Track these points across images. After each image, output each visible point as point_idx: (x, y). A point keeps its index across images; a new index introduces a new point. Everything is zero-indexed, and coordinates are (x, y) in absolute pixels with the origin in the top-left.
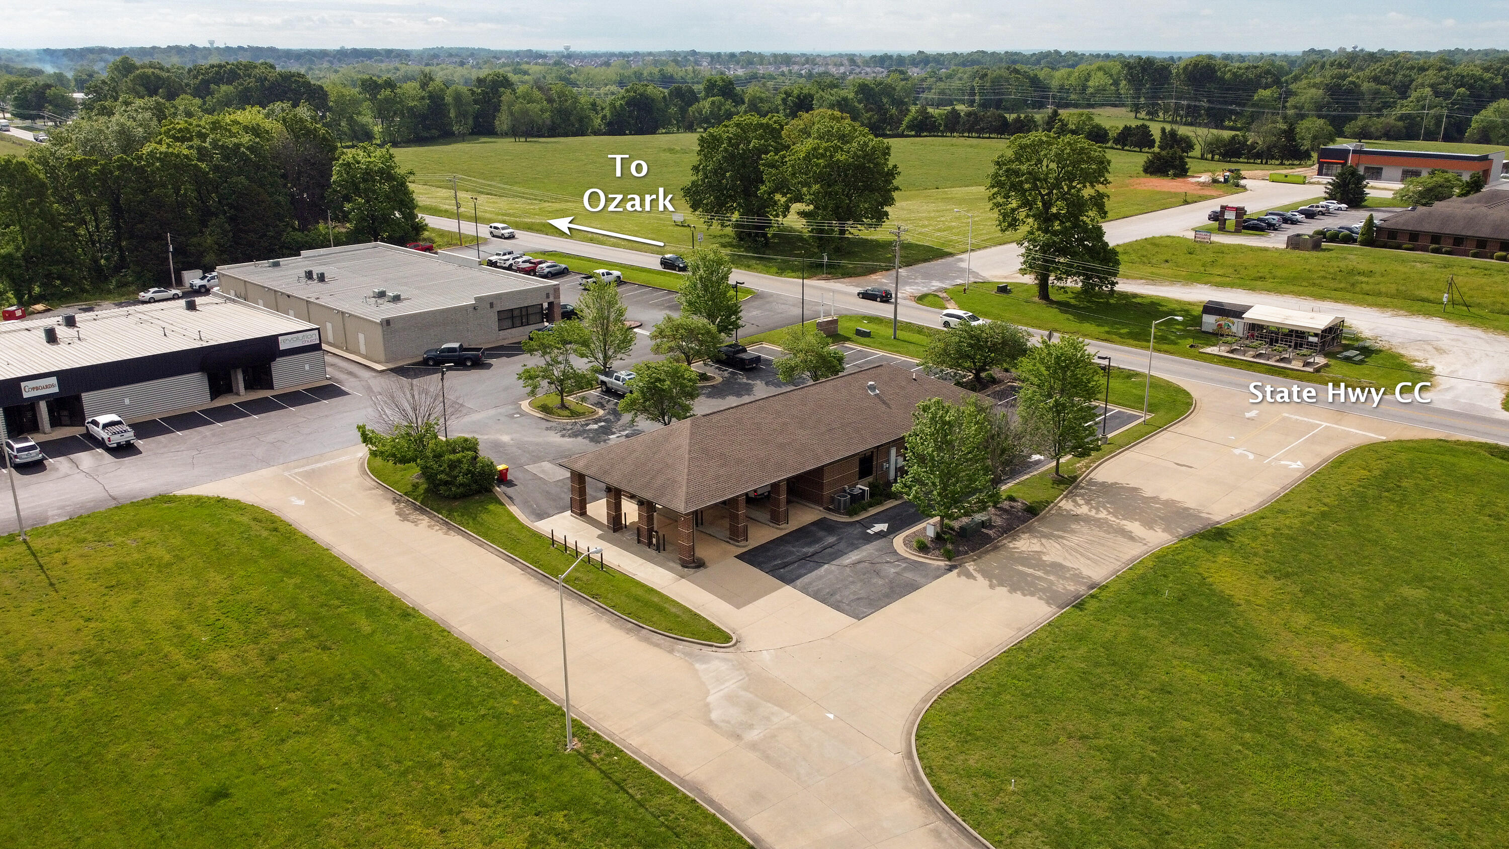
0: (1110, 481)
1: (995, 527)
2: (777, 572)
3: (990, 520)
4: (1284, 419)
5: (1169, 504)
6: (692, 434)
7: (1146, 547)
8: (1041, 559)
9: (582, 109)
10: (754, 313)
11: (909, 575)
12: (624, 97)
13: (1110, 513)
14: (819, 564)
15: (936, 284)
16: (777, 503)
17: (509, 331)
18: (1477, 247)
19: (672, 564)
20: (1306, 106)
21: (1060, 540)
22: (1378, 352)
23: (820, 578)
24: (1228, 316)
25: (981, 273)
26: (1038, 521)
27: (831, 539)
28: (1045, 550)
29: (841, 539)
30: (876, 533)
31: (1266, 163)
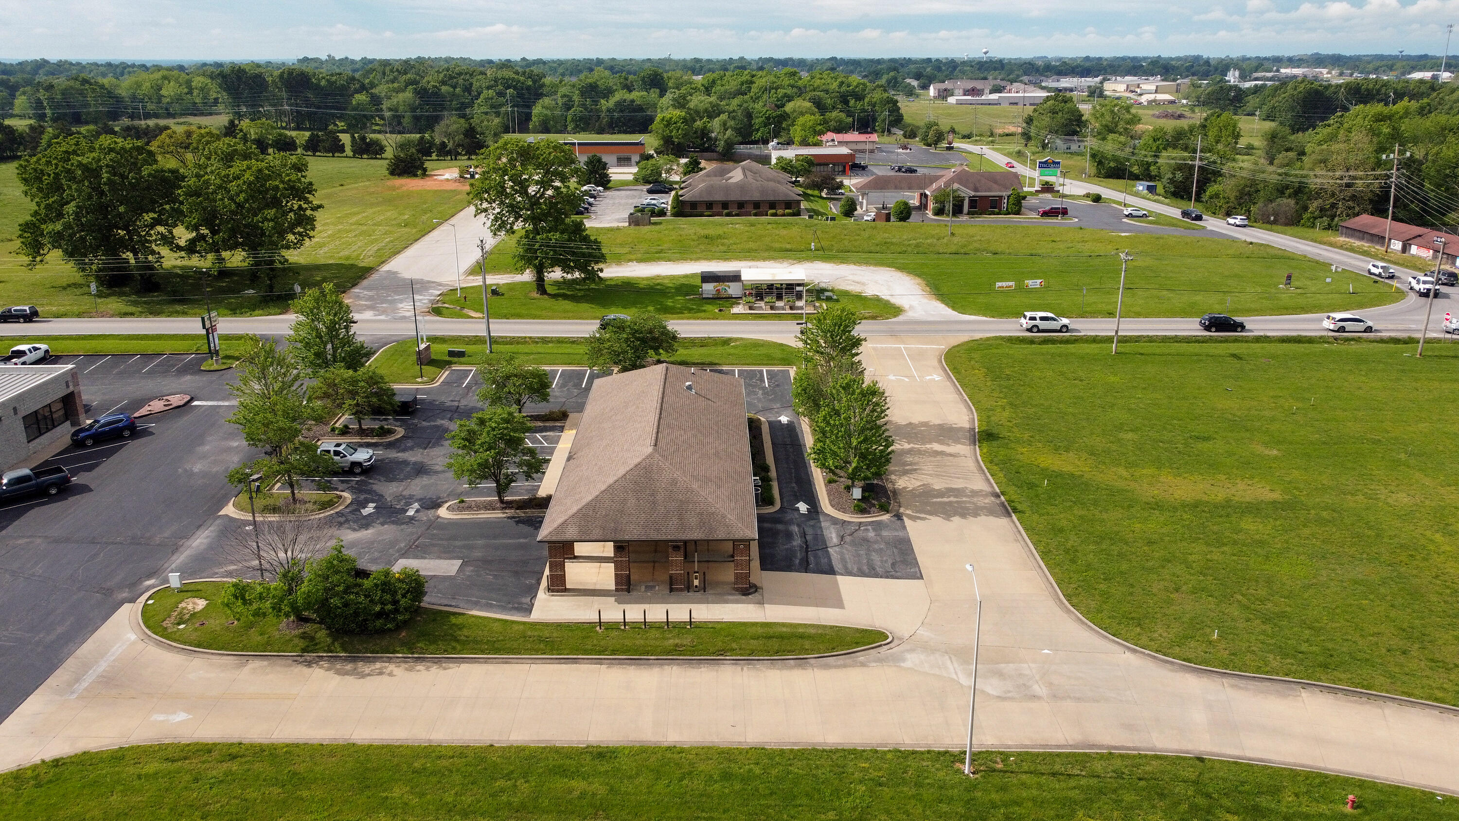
2: (810, 568)
6: (671, 465)
8: (935, 489)
11: (887, 533)
14: (824, 550)
17: (37, 440)
18: (754, 208)
20: (401, 108)
23: (843, 560)
24: (723, 282)
27: (795, 529)
29: (799, 525)
30: (809, 513)
31: (456, 159)
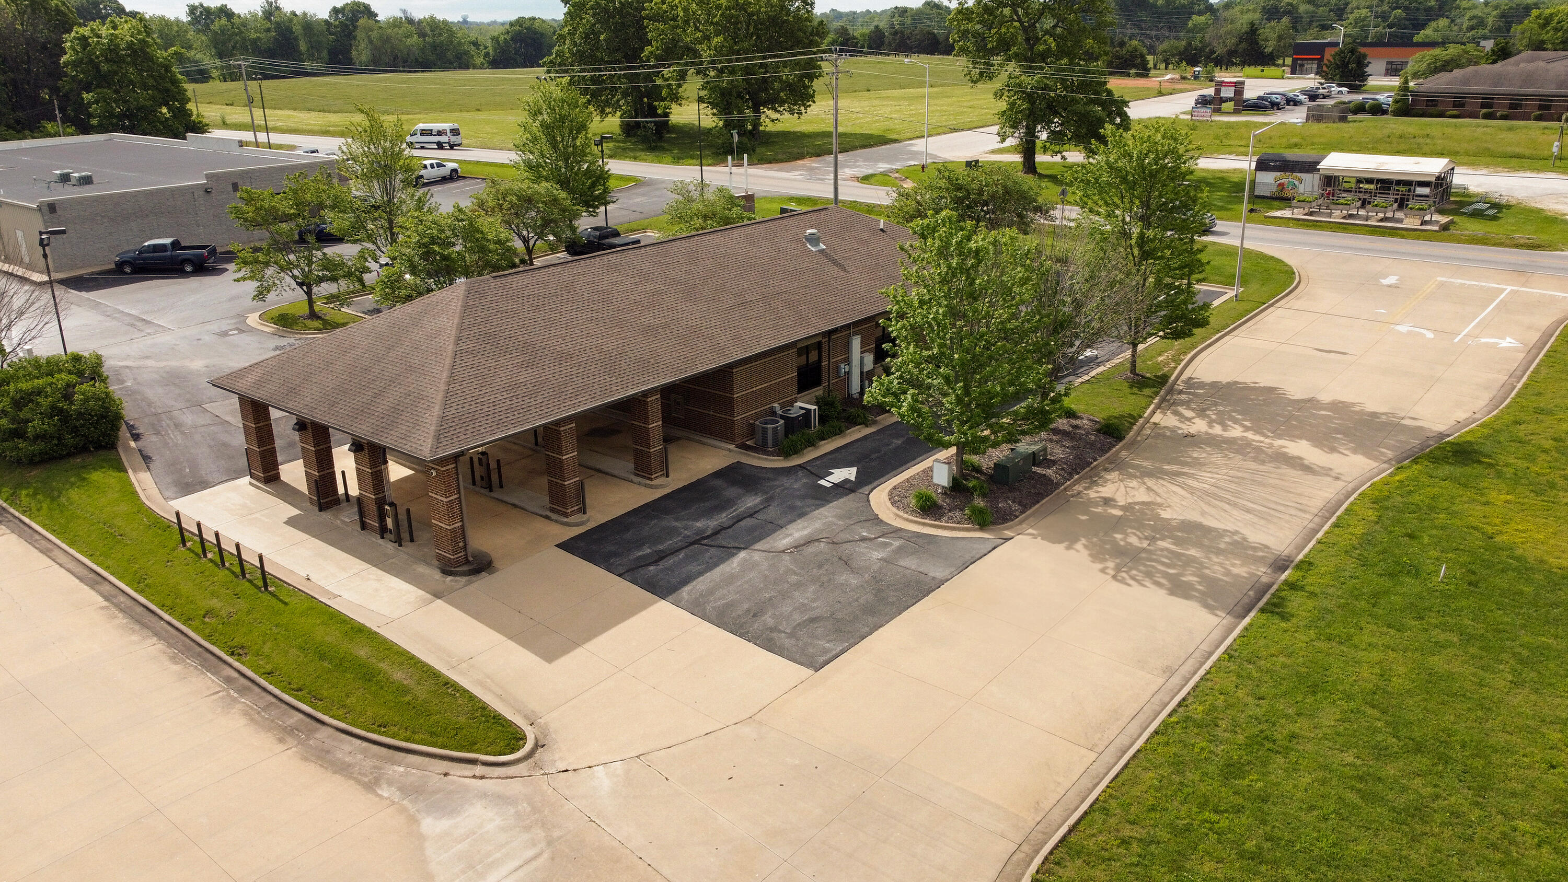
0: (1224, 378)
1: (1054, 462)
2: (642, 571)
3: (1045, 449)
4: (1442, 285)
5: (1339, 407)
6: (466, 307)
7: (1340, 484)
8: (1157, 518)
9: (460, 44)
10: (638, 200)
11: (910, 563)
12: (508, 32)
13: (1247, 429)
14: (730, 552)
15: (883, 167)
16: (642, 437)
19: (422, 569)
21: (1180, 479)
22: (1509, 207)
23: (730, 579)
24: (1293, 171)
25: (939, 155)
26: (1127, 447)
27: (751, 501)
28: (1159, 500)
29: (768, 501)
30: (836, 486)
